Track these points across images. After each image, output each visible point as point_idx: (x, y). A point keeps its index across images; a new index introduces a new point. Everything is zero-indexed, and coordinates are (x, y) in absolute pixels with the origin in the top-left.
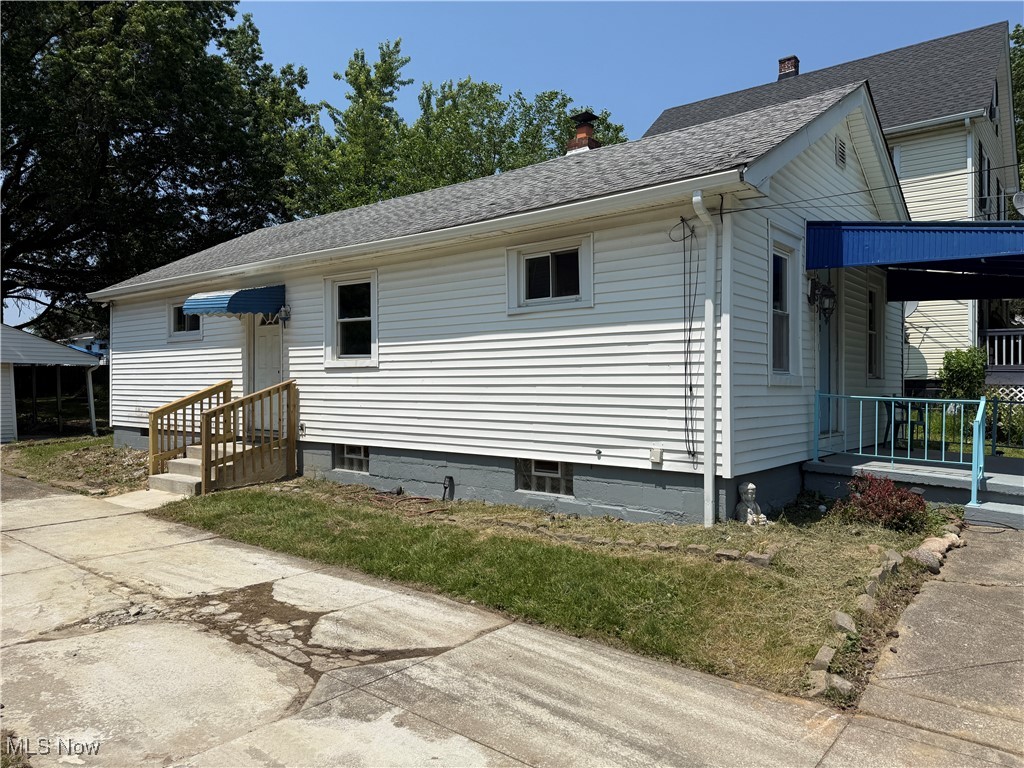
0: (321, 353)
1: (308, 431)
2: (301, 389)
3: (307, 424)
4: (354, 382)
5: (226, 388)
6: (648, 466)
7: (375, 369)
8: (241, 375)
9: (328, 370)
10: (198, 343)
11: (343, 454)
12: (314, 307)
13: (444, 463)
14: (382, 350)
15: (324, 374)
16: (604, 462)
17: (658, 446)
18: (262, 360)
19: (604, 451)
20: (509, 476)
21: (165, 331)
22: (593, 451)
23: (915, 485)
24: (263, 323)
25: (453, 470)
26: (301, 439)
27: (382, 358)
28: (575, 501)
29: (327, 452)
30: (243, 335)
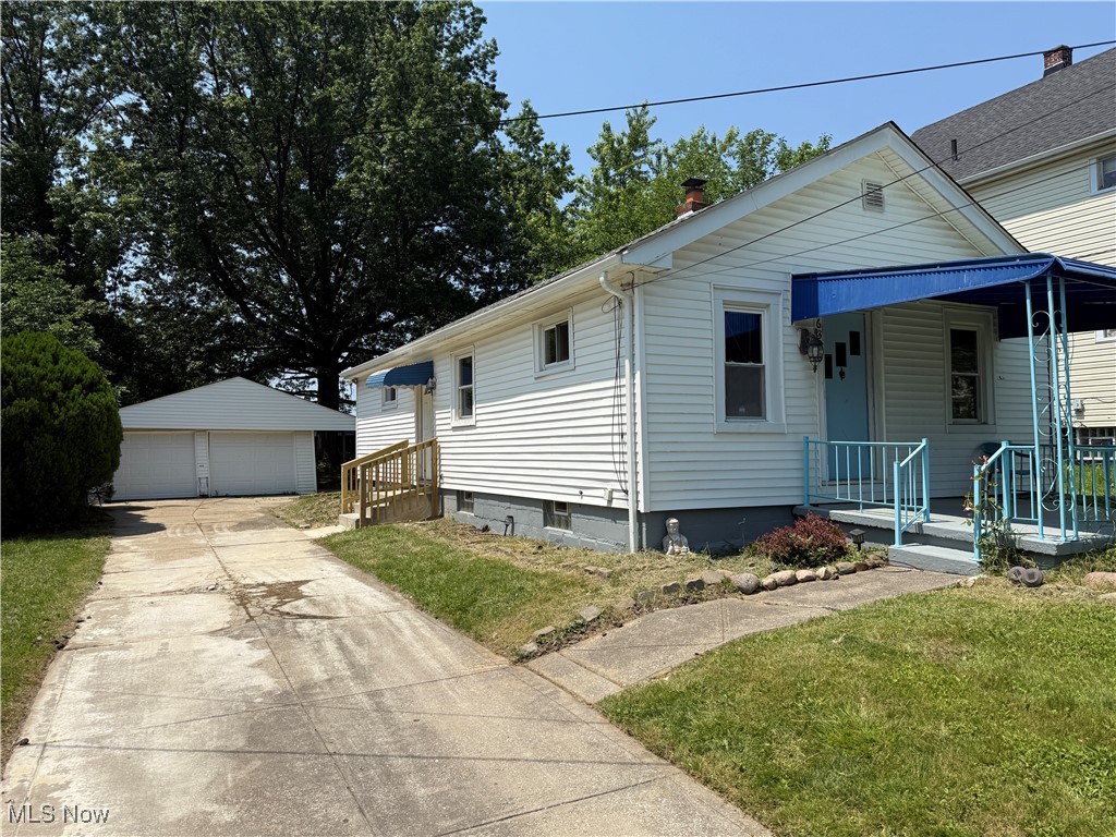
0: (449, 415)
1: (445, 480)
2: (442, 445)
3: (445, 474)
4: (464, 438)
5: (405, 443)
6: (604, 503)
7: (473, 427)
8: (414, 435)
9: (455, 429)
10: (395, 410)
11: (464, 499)
12: (446, 375)
13: (508, 504)
14: (479, 411)
15: (451, 433)
16: (585, 501)
17: (610, 486)
18: (424, 421)
19: (585, 492)
20: (539, 515)
21: (380, 401)
22: (577, 491)
24: (426, 393)
25: (514, 510)
26: (443, 486)
27: (479, 418)
28: (574, 534)
29: (455, 497)
30: (414, 403)
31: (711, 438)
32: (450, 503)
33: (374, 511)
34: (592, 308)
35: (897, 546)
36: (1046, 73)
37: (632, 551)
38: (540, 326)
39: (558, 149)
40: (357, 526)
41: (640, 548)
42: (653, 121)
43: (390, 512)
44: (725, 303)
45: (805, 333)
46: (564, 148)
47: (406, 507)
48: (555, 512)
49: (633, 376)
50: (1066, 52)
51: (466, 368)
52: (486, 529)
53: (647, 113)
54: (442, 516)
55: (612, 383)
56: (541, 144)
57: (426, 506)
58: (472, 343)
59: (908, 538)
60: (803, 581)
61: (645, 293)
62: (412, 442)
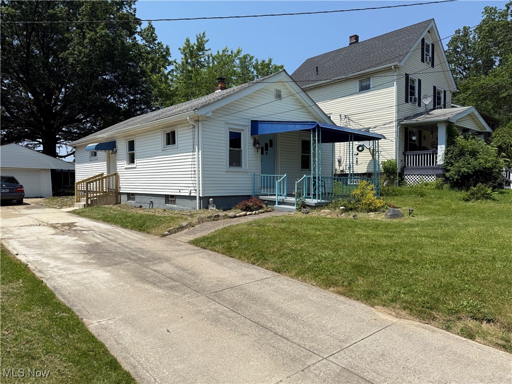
0: (124, 163)
1: (122, 189)
2: (120, 175)
3: (121, 187)
4: (131, 172)
5: (102, 174)
6: (188, 194)
7: (135, 168)
8: (106, 171)
9: (126, 168)
10: (96, 161)
11: (131, 196)
12: (122, 148)
13: (150, 197)
14: (137, 162)
15: (125, 170)
16: (181, 194)
17: (190, 189)
18: (111, 165)
19: (181, 191)
20: (163, 200)
21: (88, 156)
22: (178, 191)
23: (266, 200)
24: (112, 154)
25: (153, 199)
26: (120, 192)
27: (137, 164)
28: (176, 206)
29: (126, 196)
30: (106, 158)
31: (224, 173)
32: (124, 198)
33: (92, 201)
34: (185, 127)
35: (276, 205)
36: (350, 44)
37: (198, 209)
38: (164, 131)
39: (165, 47)
40: (85, 207)
41: (200, 208)
42: (207, 41)
43: (98, 201)
44: (229, 128)
45: (255, 139)
46: (167, 47)
47: (105, 199)
48: (170, 199)
49: (199, 151)
50: (356, 37)
51: (131, 145)
52: (141, 207)
53: (205, 37)
54: (120, 203)
55: (191, 154)
56: (156, 42)
57: (113, 200)
58: (134, 135)
59: (280, 203)
60: (248, 215)
61: (203, 124)
62: (105, 174)
